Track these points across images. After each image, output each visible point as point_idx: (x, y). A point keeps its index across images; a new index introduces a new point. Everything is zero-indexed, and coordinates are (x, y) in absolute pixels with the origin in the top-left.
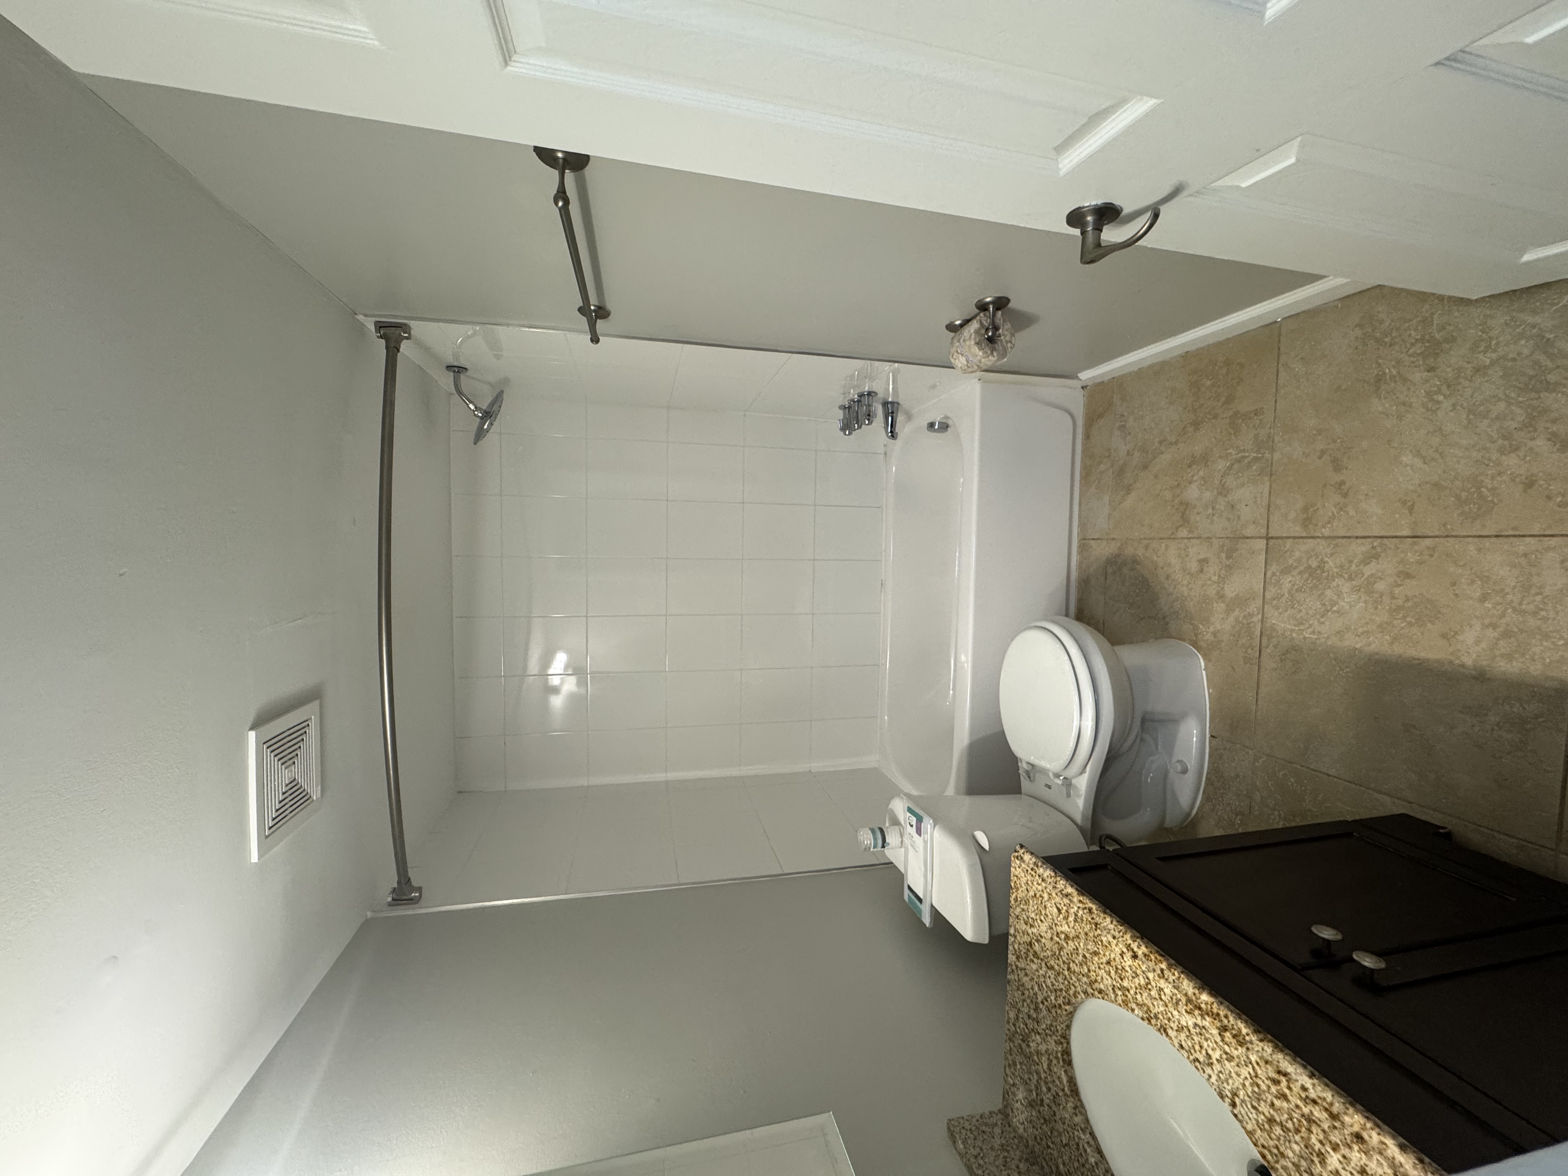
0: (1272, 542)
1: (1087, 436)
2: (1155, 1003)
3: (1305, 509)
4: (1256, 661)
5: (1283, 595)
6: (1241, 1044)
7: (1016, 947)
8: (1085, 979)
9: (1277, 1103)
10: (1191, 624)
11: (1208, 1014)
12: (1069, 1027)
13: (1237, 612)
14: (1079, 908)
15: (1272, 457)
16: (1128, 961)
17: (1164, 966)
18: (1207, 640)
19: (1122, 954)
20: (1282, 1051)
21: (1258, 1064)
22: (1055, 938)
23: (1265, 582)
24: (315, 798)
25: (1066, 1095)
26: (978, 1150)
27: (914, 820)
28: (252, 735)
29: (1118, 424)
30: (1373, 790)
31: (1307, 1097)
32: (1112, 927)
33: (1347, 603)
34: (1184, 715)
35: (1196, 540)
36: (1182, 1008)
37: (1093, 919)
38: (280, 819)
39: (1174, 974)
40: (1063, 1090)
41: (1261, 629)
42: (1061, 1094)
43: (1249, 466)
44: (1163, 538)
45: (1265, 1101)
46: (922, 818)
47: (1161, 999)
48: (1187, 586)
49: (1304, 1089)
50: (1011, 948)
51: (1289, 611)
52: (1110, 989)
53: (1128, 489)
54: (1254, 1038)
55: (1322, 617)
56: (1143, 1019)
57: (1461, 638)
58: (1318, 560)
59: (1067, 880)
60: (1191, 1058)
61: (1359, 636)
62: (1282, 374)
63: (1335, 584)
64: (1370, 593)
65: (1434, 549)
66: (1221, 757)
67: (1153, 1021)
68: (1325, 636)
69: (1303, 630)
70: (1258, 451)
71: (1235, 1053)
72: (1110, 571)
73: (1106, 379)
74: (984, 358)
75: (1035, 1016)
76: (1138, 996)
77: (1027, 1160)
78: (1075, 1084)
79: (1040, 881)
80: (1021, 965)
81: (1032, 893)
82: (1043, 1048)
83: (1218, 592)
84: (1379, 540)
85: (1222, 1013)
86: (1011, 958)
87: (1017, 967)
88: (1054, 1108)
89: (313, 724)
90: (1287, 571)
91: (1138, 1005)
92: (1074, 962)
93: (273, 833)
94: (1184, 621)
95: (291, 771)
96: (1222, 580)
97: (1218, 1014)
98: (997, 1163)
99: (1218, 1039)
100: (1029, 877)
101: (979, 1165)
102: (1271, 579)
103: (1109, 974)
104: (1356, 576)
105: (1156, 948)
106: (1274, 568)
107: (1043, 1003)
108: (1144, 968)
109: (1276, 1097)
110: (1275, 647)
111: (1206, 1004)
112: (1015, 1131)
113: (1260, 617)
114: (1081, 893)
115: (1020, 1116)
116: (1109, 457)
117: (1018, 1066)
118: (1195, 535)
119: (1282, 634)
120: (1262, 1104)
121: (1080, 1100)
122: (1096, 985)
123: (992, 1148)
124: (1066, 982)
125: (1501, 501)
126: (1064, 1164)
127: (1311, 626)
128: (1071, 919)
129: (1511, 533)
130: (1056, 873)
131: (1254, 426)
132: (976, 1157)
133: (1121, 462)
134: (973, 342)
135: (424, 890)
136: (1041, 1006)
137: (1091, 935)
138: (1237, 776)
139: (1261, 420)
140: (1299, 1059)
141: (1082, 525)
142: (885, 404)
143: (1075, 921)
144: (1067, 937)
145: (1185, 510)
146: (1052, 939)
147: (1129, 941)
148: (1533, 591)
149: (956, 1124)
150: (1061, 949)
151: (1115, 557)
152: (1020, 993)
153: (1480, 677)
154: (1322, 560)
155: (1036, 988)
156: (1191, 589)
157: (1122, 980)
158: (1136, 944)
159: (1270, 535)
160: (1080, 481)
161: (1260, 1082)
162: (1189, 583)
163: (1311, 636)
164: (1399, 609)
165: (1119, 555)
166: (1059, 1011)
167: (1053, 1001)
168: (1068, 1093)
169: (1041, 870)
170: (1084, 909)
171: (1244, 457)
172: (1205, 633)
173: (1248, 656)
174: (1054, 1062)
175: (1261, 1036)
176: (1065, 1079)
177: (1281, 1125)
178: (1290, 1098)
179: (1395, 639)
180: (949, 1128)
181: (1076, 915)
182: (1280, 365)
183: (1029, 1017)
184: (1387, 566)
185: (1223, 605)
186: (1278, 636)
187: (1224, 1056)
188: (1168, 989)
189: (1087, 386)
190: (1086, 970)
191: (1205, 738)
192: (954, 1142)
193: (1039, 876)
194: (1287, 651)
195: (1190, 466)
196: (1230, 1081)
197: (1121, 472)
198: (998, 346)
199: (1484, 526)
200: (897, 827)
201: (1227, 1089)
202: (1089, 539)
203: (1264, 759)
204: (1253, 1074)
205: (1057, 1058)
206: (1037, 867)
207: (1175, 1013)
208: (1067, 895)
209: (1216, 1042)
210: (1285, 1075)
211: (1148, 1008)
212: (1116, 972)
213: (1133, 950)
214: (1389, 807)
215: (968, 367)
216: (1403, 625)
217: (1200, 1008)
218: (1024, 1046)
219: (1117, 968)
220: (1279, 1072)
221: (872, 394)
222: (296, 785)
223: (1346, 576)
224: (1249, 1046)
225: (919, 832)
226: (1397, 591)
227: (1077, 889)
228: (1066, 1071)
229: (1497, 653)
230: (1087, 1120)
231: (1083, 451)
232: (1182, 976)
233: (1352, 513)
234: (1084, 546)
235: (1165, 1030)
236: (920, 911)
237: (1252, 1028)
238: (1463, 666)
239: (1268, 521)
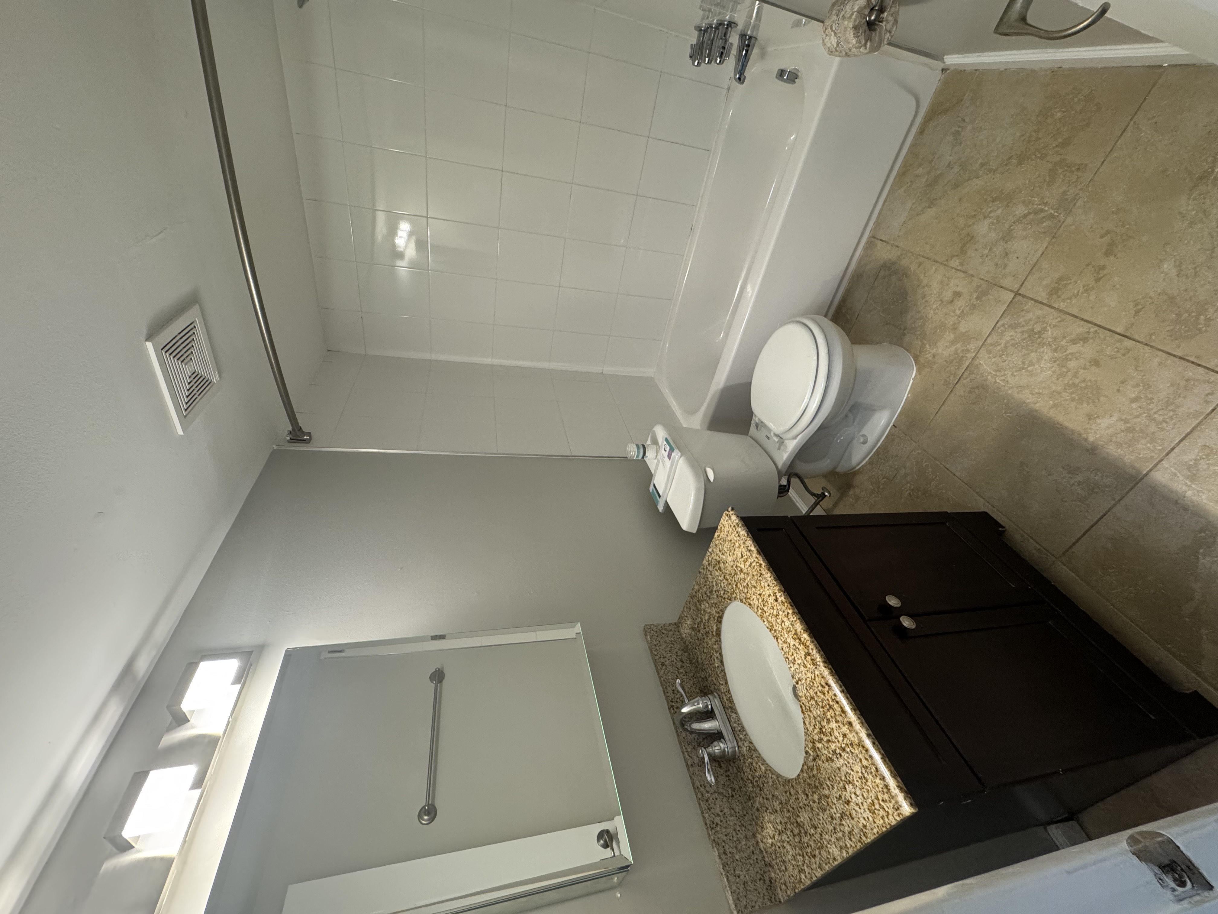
0: (1019, 298)
1: (922, 131)
2: (777, 625)
3: (1060, 279)
4: (951, 386)
5: (999, 345)
6: (814, 664)
7: (710, 559)
8: (743, 595)
9: (819, 694)
10: (921, 341)
11: (803, 644)
12: (726, 607)
13: (958, 345)
14: (754, 561)
15: (1065, 220)
16: (771, 600)
17: (790, 612)
18: (927, 358)
19: (769, 595)
20: (833, 675)
21: (818, 676)
22: (734, 567)
23: (993, 329)
24: (215, 381)
25: (713, 635)
26: (658, 642)
27: (668, 449)
28: (149, 345)
29: (953, 129)
30: (976, 493)
31: (835, 699)
32: (769, 579)
33: (1041, 368)
34: (882, 408)
35: (962, 273)
36: (791, 635)
37: (760, 570)
38: (191, 401)
39: (794, 618)
40: (712, 632)
41: (969, 364)
42: (711, 633)
43: (1041, 221)
44: (937, 262)
45: (814, 690)
46: (674, 450)
47: (781, 625)
48: (934, 310)
49: (835, 695)
50: (707, 558)
51: (996, 359)
52: (756, 606)
53: (932, 203)
54: (822, 664)
55: (1017, 371)
56: (768, 628)
57: (1098, 421)
58: (1043, 326)
59: (753, 542)
60: (785, 656)
61: (1033, 394)
62: (1128, 134)
63: (1042, 350)
64: (1061, 366)
65: (1129, 350)
66: (893, 440)
67: (773, 632)
68: (1011, 386)
69: (997, 376)
70: (1057, 210)
71: (809, 666)
72: (882, 273)
73: (968, 69)
74: (856, 48)
75: (709, 595)
76: (770, 618)
77: (683, 650)
78: (720, 631)
79: (737, 535)
80: (710, 568)
81: (729, 538)
82: (709, 610)
83: (954, 324)
84: (1096, 328)
85: (811, 647)
86: (705, 562)
87: (707, 568)
88: (705, 636)
89: (198, 324)
90: (1013, 326)
91: (768, 621)
92: (740, 584)
93: (189, 412)
94: (917, 337)
95: (191, 365)
96: (963, 315)
97: (808, 647)
98: (666, 650)
99: (803, 657)
100: (731, 530)
101: (656, 649)
102: (999, 328)
103: (758, 600)
104: (1061, 349)
105: (791, 601)
106: (1006, 320)
107: (715, 591)
108: (778, 608)
109: (820, 692)
110: (971, 381)
111: (805, 639)
112: (681, 635)
113: (974, 355)
114: (759, 553)
115: (685, 630)
116: (930, 162)
117: (692, 611)
118: (964, 269)
119: (981, 374)
120: (811, 690)
121: (720, 639)
122: (749, 601)
123: (666, 642)
124: (732, 590)
125: (1206, 331)
126: (701, 659)
127: (1005, 375)
128: (748, 564)
129: (1192, 359)
130: (748, 535)
131: (1069, 181)
132: (655, 645)
133: (938, 172)
134: (851, 25)
135: (312, 434)
136: (714, 592)
137: (756, 577)
138: (897, 456)
139: (1078, 178)
140: (840, 682)
141: (877, 224)
142: (743, 36)
143: (750, 566)
144: (741, 571)
145: (967, 242)
146: (732, 566)
147: (776, 591)
148: (1170, 408)
149: (649, 627)
150: (736, 574)
151: (891, 264)
152: (704, 581)
153: (1092, 450)
154: (1045, 328)
155: (714, 583)
156: (936, 314)
157: (764, 606)
158: (780, 594)
159: (1020, 292)
160: (895, 177)
161: (815, 682)
162: (937, 308)
163: (1000, 382)
164: (1074, 385)
165: (893, 263)
166: (723, 600)
167: (722, 594)
168: (715, 634)
169: (739, 530)
170: (757, 563)
171: (1042, 210)
172: (927, 352)
173: (949, 380)
174: (712, 619)
175: (826, 665)
176: (715, 628)
177: (816, 702)
178: (826, 695)
179: (1055, 406)
180: (644, 629)
181: (751, 563)
182: (1132, 123)
183: (706, 594)
184: (1088, 351)
185: (952, 336)
186: (978, 374)
187: (802, 664)
188: (787, 623)
189: (948, 69)
190: (746, 591)
191: (889, 425)
192: (646, 635)
193: (737, 532)
194: (978, 387)
195: (993, 201)
196: (800, 674)
197: (932, 184)
198: (875, 36)
199: (1178, 346)
200: (655, 446)
201: (797, 677)
202: (877, 239)
203: (920, 451)
204: (813, 677)
205: (714, 618)
206: (738, 526)
207: (786, 635)
208: (750, 551)
209: (801, 657)
210: (829, 686)
211: (773, 625)
212: (762, 601)
213: (776, 596)
214: (979, 505)
215: (836, 51)
216: (1067, 398)
217: (800, 640)
218: (698, 603)
219: (763, 600)
220: (827, 684)
221: (733, 25)
222: (197, 375)
223: (1054, 347)
224: (818, 667)
225: (669, 456)
226: (1081, 372)
227: (757, 550)
228: (717, 626)
229: (1114, 439)
230: (720, 648)
231: (912, 146)
232: (798, 621)
233: (1092, 297)
234: (870, 245)
235: (777, 638)
236: (658, 502)
237: (823, 660)
238: (1086, 440)
239: (1026, 279)
